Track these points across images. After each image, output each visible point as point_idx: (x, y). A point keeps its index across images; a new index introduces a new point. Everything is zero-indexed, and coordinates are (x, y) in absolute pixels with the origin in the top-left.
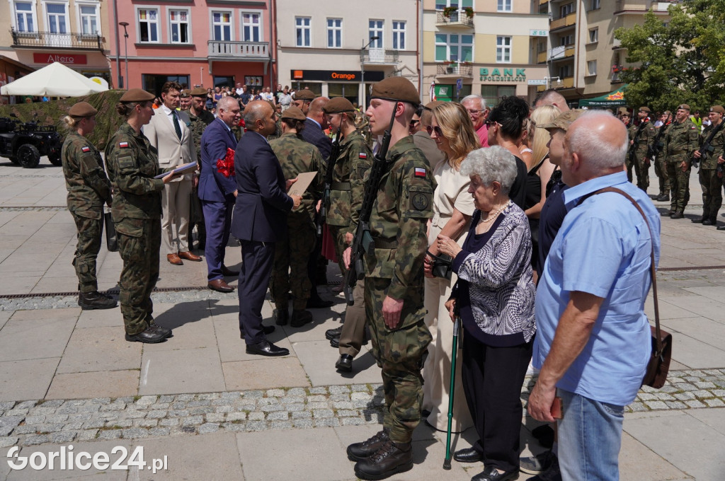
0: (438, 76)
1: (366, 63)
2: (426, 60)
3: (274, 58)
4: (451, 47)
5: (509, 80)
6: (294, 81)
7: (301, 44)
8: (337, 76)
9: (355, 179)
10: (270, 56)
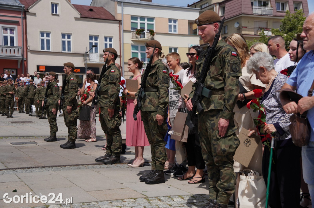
1: (88, 62)
3: (25, 57)
4: (141, 53)
6: (39, 73)
7: (44, 49)
9: (161, 84)
10: (23, 56)
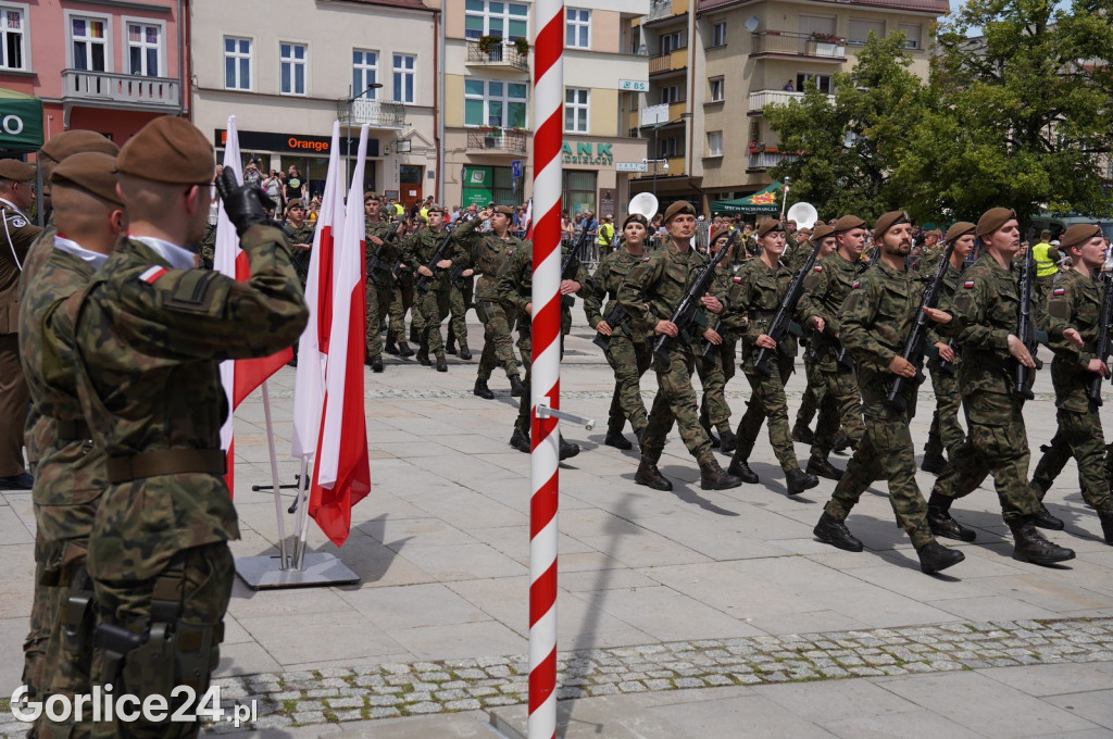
0: (469, 152)
2: (449, 124)
3: (186, 106)
4: (491, 102)
5: (586, 163)
6: (222, 149)
7: (234, 86)
8: (297, 143)
10: (181, 102)
